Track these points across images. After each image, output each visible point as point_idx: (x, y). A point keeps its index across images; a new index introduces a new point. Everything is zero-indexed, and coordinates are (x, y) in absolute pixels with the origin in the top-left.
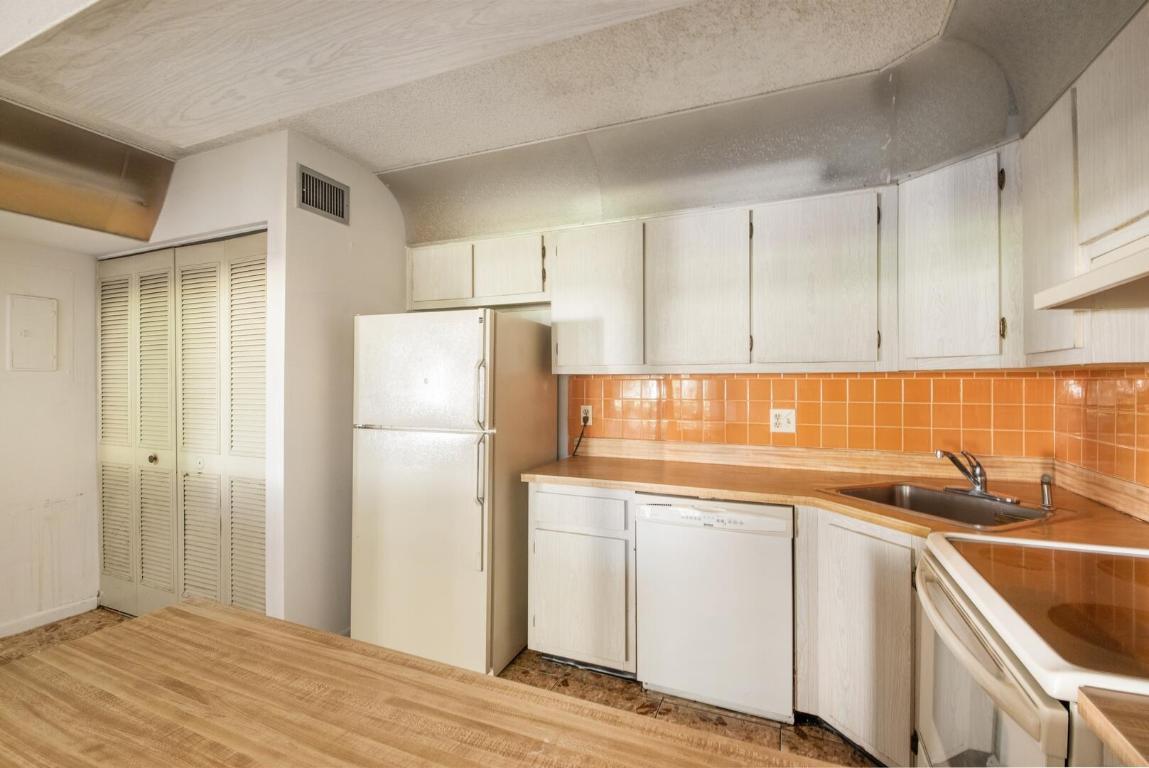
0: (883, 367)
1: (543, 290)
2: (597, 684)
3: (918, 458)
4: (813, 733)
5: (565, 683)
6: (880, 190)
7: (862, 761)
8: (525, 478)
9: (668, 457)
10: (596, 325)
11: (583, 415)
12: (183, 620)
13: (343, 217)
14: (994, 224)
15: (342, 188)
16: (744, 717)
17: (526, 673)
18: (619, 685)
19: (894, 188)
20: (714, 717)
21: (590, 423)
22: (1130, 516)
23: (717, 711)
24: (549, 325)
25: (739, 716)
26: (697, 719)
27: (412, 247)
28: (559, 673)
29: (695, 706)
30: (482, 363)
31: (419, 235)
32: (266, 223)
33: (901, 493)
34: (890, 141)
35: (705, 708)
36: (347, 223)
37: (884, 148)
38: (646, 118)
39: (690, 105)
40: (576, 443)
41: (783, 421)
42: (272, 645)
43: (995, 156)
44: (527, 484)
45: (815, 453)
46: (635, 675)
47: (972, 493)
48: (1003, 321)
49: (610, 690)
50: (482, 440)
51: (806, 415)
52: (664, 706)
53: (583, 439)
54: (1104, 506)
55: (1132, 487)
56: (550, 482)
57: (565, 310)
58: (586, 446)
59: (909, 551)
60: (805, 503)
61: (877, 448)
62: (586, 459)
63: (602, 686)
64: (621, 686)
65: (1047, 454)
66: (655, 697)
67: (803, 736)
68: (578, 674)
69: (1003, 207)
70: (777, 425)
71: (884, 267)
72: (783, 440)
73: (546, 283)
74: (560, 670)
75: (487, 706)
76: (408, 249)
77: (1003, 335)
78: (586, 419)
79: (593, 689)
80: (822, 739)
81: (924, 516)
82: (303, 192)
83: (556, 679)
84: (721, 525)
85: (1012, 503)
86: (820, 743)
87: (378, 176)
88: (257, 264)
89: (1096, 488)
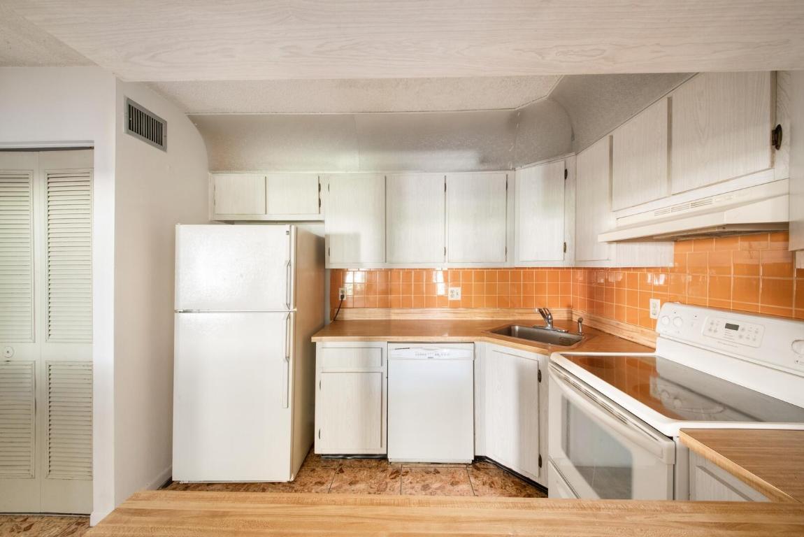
0: (507, 265)
1: (319, 213)
2: (361, 467)
3: (516, 311)
4: (482, 466)
5: (341, 471)
6: (507, 172)
7: (509, 476)
8: (314, 339)
9: (394, 317)
10: (355, 238)
11: (341, 294)
12: (144, 518)
13: (162, 144)
14: (562, 196)
15: (161, 122)
16: (447, 466)
17: (313, 470)
18: (374, 463)
19: (513, 172)
20: (432, 470)
21: (345, 299)
22: (613, 335)
23: (432, 465)
24: (324, 236)
25: (444, 466)
26: (424, 474)
27: (213, 173)
28: (335, 465)
29: (420, 465)
30: (289, 264)
31: (219, 165)
32: (92, 142)
33: (514, 330)
34: (513, 147)
35: (426, 466)
36: (165, 150)
37: (510, 150)
38: (393, 112)
39: (420, 109)
40: (336, 312)
41: (455, 294)
42: (256, 519)
43: (563, 162)
44: (315, 343)
45: (470, 310)
46: (386, 455)
47: (547, 328)
48: (565, 244)
49: (370, 468)
50: (289, 317)
51: (466, 290)
52: (403, 470)
53: (341, 310)
54: (600, 331)
55: (614, 322)
56: (332, 341)
57: (332, 227)
58: (342, 314)
59: (536, 363)
60: (480, 340)
61: (499, 307)
62: (343, 322)
63: (365, 467)
64: (376, 464)
65: (569, 306)
66: (397, 466)
67: (478, 469)
68: (347, 462)
69: (567, 186)
70: (452, 296)
71: (509, 213)
72: (455, 305)
73: (321, 208)
74: (335, 463)
75: (455, 520)
76: (210, 174)
77: (565, 251)
78: (342, 297)
79: (360, 470)
80: (487, 468)
81: (535, 342)
82: (130, 121)
83: (335, 469)
84: (437, 357)
85: (565, 332)
86: (488, 471)
87: (189, 116)
88: (85, 176)
89: (595, 323)
